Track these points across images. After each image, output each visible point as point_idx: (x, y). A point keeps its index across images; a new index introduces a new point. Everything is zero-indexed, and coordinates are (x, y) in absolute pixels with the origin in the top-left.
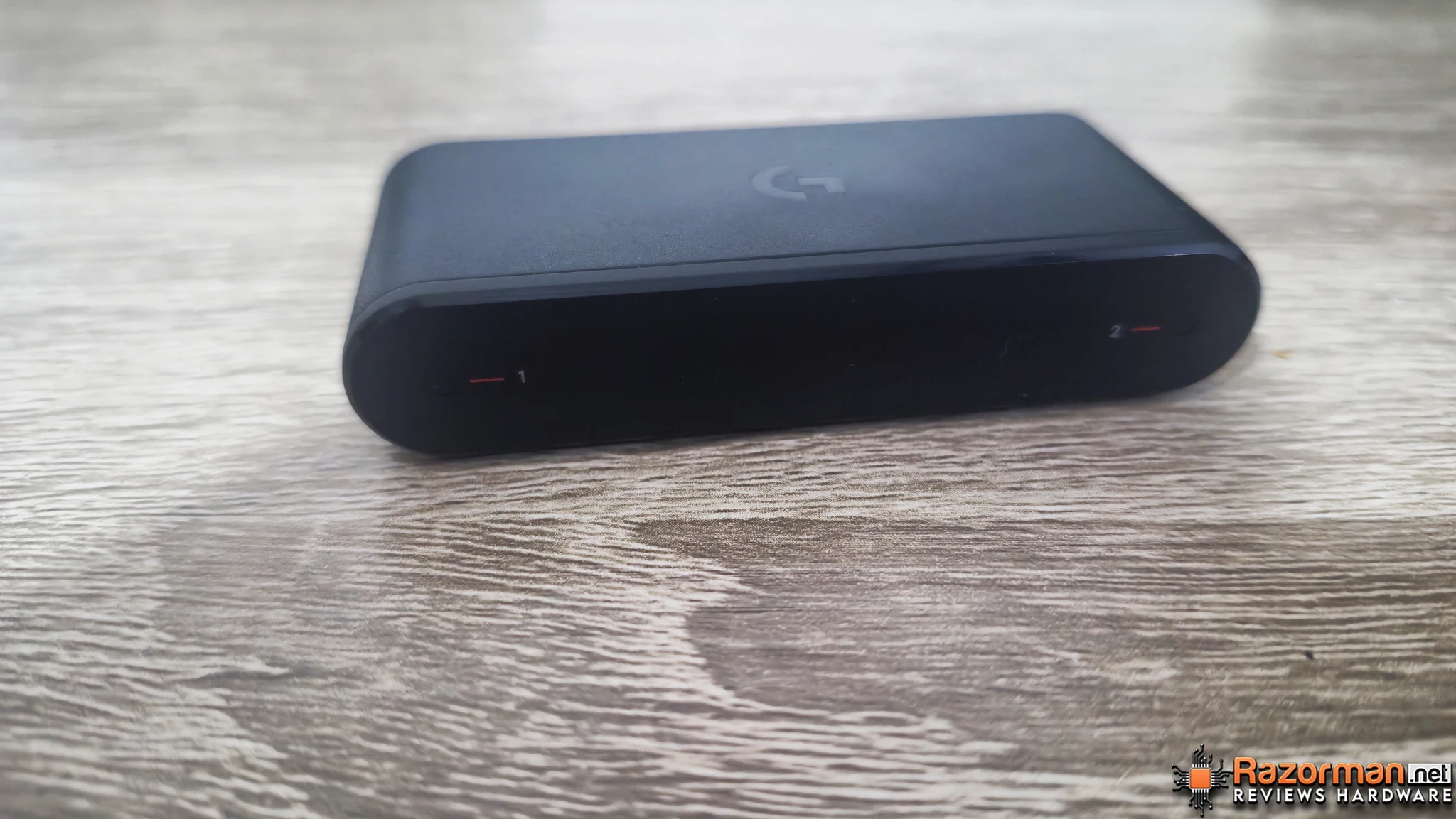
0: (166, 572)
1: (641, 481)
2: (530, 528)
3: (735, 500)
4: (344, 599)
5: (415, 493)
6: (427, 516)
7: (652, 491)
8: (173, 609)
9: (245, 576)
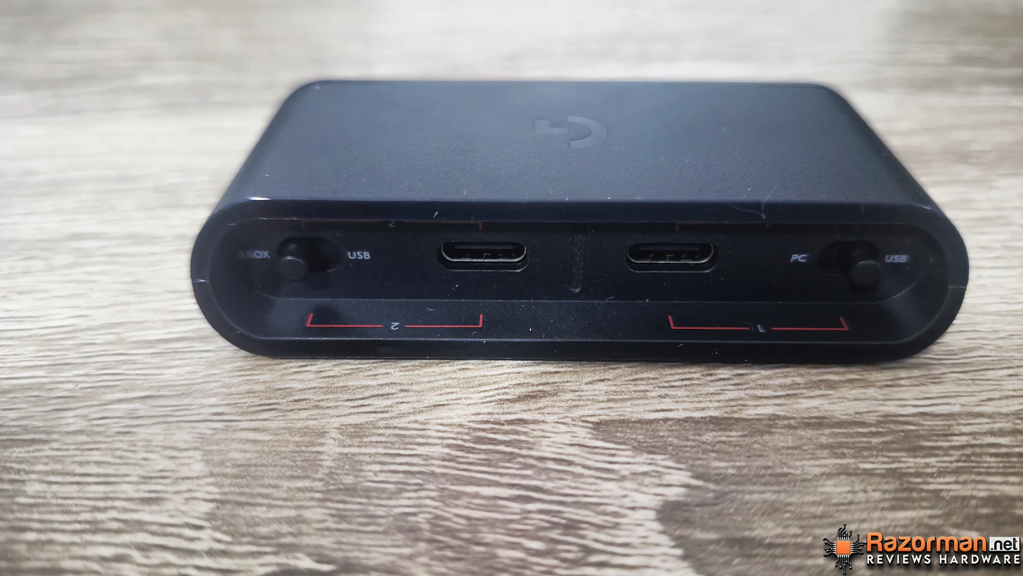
0: (212, 475)
1: (586, 384)
2: (507, 427)
3: (667, 400)
4: (367, 497)
5: (405, 397)
6: (420, 418)
7: (597, 393)
8: (225, 511)
9: (280, 477)
